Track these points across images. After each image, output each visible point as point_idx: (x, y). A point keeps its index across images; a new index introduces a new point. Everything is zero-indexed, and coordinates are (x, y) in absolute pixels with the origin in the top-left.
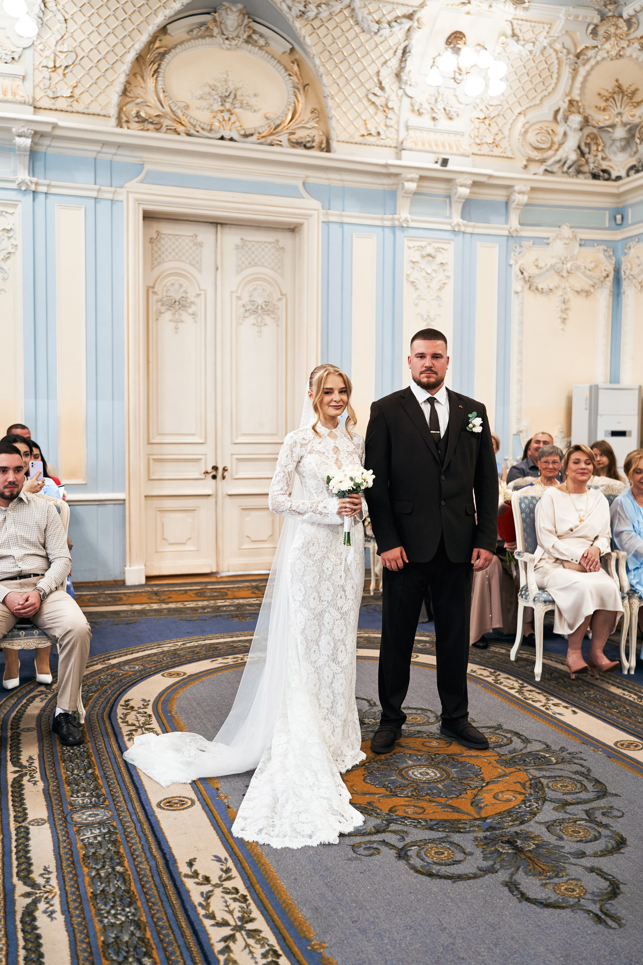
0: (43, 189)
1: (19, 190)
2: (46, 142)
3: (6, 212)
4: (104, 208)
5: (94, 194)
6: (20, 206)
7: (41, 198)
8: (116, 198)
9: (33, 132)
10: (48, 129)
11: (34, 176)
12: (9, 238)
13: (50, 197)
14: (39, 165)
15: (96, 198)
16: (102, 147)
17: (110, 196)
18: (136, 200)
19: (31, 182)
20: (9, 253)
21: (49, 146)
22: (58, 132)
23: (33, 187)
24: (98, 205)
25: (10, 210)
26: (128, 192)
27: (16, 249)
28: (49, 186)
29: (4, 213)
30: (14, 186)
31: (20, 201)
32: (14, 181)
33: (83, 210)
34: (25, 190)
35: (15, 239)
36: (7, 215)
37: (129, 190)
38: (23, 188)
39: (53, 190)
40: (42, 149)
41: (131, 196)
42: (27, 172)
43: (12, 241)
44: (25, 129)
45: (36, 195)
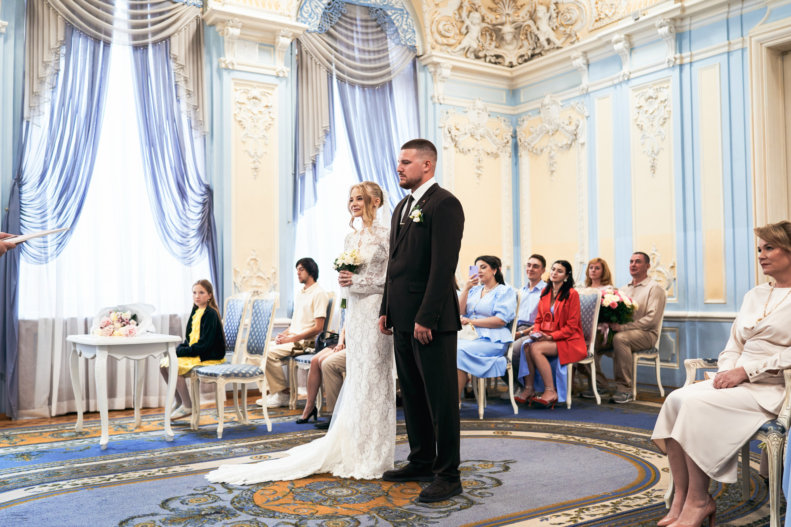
0: (687, 60)
1: (669, 68)
2: (687, 22)
3: (663, 88)
4: (736, 58)
5: (726, 49)
6: (671, 80)
7: (687, 68)
8: (745, 46)
9: (668, 20)
10: (678, 13)
11: (681, 52)
12: (665, 107)
13: (694, 65)
14: (686, 42)
15: (728, 53)
16: (729, 7)
17: (740, 46)
18: (758, 41)
19: (676, 59)
20: (666, 118)
21: (690, 25)
22: (688, 12)
23: (678, 62)
24: (731, 58)
25: (665, 85)
26: (751, 37)
27: (670, 114)
28: (691, 56)
29: (662, 89)
30: (666, 65)
31: (671, 76)
32: (664, 63)
33: (718, 66)
34: (673, 66)
35: (670, 106)
36: (665, 90)
37: (751, 35)
38: (671, 65)
39: (695, 58)
40: (687, 29)
41: (753, 39)
42: (674, 52)
43: (668, 109)
44: (662, 21)
45: (683, 67)
